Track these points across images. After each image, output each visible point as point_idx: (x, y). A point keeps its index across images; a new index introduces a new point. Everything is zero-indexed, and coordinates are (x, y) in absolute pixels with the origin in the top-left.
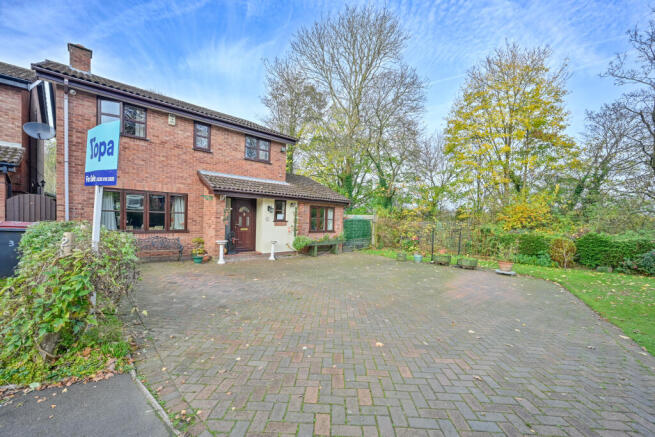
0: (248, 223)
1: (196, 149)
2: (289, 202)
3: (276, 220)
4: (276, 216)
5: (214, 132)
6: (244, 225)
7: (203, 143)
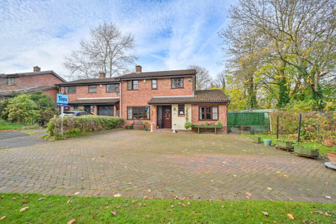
0: (169, 116)
1: (153, 89)
2: (185, 105)
3: (179, 114)
4: (179, 113)
5: (158, 81)
6: (168, 117)
7: (155, 86)
